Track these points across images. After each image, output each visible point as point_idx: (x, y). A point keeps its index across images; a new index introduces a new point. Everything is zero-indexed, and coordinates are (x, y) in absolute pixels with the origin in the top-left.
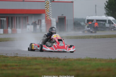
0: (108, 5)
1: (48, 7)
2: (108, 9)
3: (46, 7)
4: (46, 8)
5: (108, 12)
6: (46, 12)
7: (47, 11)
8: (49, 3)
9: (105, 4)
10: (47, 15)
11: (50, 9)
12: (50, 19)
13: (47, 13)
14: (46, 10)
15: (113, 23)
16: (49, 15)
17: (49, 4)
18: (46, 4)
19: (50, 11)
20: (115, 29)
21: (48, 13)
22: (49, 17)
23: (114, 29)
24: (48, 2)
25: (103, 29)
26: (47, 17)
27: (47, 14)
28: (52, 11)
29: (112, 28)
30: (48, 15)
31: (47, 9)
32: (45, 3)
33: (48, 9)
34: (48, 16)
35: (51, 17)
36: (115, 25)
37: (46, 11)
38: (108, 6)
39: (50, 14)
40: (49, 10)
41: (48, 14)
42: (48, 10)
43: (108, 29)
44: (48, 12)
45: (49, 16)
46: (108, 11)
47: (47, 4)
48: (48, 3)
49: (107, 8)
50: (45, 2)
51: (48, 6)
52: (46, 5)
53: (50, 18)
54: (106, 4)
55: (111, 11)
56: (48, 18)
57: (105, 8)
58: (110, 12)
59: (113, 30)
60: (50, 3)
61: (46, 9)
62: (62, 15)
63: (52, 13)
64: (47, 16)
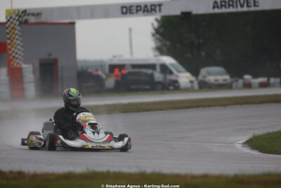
0: (159, 28)
1: (14, 38)
2: (161, 38)
3: (8, 36)
4: (9, 39)
5: (159, 44)
6: (10, 49)
7: (12, 47)
8: (16, 26)
9: (153, 24)
10: (11, 57)
11: (18, 42)
12: (19, 66)
13: (10, 52)
14: (9, 44)
15: (171, 73)
16: (17, 56)
17: (16, 29)
18: (8, 31)
19: (18, 47)
20: (176, 85)
21: (13, 52)
22: (18, 61)
23: (174, 86)
24: (12, 26)
25: (148, 87)
26: (12, 63)
27: (11, 55)
28: (22, 47)
29: (169, 85)
30: (14, 57)
31: (12, 41)
32: (7, 28)
33: (15, 41)
34: (14, 60)
35: (20, 62)
36: (177, 76)
37: (9, 47)
38: (161, 30)
39: (19, 55)
40: (15, 43)
41: (14, 54)
42: (13, 44)
43: (161, 86)
44: (13, 49)
45: (17, 58)
46: (161, 41)
47: (10, 31)
48: (13, 28)
49: (158, 36)
50: (7, 25)
51: (13, 36)
52: (8, 33)
53: (18, 63)
54: (156, 25)
55: (168, 43)
56: (15, 65)
57: (153, 35)
58: (165, 45)
59: (172, 88)
60: (18, 28)
61: (9, 41)
62: (50, 55)
63: (23, 52)
64: (11, 60)
